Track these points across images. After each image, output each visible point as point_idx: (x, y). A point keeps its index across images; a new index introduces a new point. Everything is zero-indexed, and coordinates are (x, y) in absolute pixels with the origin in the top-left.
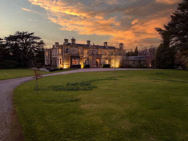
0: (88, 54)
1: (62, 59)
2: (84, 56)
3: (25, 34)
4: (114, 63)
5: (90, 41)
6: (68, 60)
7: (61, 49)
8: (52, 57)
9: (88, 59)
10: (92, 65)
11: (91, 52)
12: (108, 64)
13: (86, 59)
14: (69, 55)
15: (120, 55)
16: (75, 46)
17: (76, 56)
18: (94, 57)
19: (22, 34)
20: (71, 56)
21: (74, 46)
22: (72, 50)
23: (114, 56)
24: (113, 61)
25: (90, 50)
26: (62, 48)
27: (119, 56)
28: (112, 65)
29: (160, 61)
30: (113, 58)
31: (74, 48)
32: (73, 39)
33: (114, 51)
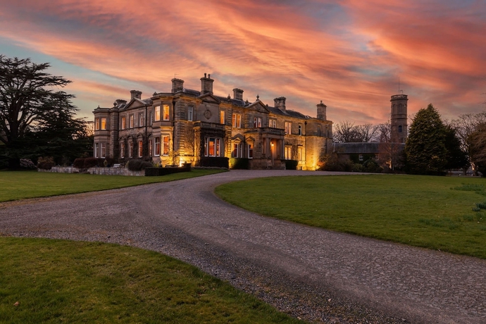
0: (243, 127)
1: (171, 138)
2: (234, 133)
3: (20, 67)
4: (304, 159)
5: (241, 92)
6: (191, 142)
7: (169, 104)
8: (121, 134)
9: (244, 142)
10: (259, 161)
11: (251, 122)
12: (290, 158)
13: (238, 142)
14: (196, 125)
15: (320, 136)
16: (213, 100)
17: (215, 130)
18: (264, 136)
19: (13, 64)
20: (202, 129)
21: (209, 99)
22: (203, 112)
23: (303, 139)
24: (301, 151)
25: (250, 116)
26: (174, 103)
27: (318, 138)
28: (300, 163)
29: (424, 156)
30: (302, 142)
31: (209, 106)
32: (207, 77)
33: (303, 123)
